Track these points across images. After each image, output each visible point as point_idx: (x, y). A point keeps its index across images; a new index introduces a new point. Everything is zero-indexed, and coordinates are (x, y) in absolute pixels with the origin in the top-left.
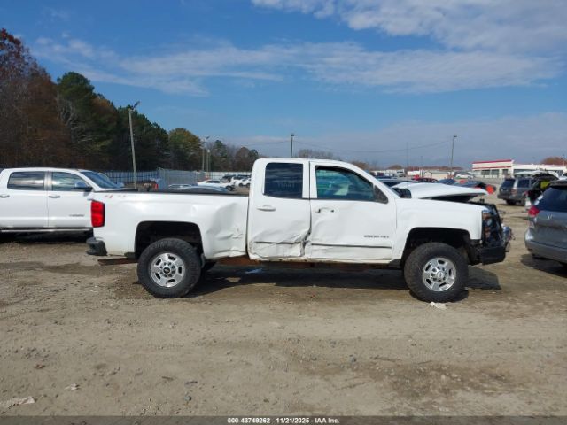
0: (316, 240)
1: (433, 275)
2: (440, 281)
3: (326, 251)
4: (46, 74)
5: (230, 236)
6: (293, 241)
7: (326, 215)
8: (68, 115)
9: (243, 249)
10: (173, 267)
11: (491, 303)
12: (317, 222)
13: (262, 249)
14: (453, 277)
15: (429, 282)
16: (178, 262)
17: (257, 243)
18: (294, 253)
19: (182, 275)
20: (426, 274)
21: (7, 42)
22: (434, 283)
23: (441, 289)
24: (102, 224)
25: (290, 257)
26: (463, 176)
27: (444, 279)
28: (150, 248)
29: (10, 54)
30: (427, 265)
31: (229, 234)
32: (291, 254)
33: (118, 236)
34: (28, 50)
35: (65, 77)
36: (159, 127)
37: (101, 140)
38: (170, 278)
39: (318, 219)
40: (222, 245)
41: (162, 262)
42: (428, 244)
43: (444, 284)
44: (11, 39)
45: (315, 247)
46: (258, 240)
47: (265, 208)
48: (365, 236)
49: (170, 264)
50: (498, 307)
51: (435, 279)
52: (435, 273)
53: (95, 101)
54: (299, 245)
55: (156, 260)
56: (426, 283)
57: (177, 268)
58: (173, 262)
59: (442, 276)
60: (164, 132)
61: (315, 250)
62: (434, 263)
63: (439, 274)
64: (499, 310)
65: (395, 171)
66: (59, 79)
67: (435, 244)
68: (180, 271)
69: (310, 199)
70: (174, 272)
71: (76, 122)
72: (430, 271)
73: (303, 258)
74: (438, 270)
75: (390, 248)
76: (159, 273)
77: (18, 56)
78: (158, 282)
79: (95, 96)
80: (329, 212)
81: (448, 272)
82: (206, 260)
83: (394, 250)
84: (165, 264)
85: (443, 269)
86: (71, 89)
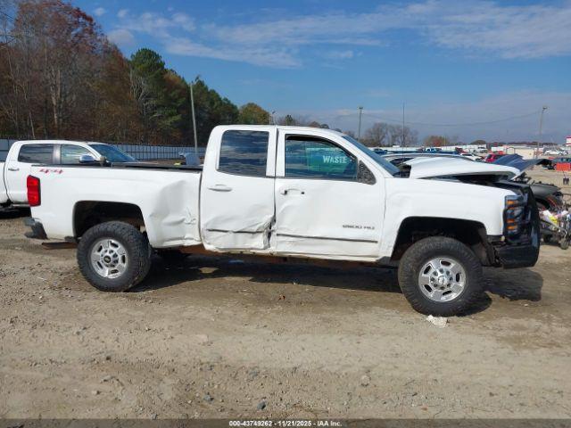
0: (281, 229)
1: (433, 279)
2: (442, 288)
3: (295, 244)
4: (118, 51)
5: (182, 221)
6: (255, 229)
7: (295, 197)
8: (140, 91)
9: (197, 238)
10: (115, 256)
11: (515, 321)
12: (283, 207)
13: (218, 238)
14: (462, 284)
15: (429, 288)
16: (120, 250)
17: (210, 230)
18: (257, 244)
19: (125, 265)
20: (424, 278)
21: (81, 19)
22: (434, 290)
23: (444, 299)
24: (38, 203)
25: (252, 249)
26: (554, 153)
27: (449, 285)
28: (90, 232)
29: (84, 31)
30: (425, 267)
31: (181, 218)
32: (253, 246)
33: (56, 217)
34: (100, 27)
35: (139, 53)
36: (229, 102)
37: (171, 115)
38: (113, 269)
39: (285, 203)
40: (173, 232)
41: (103, 250)
42: (429, 239)
43: (449, 292)
44: (85, 16)
45: (281, 238)
46: (209, 227)
47: (218, 188)
48: (344, 226)
49: (112, 251)
50: (523, 328)
51: (436, 286)
52: (436, 278)
53: (165, 76)
54: (261, 235)
55: (96, 247)
56: (423, 290)
57: (120, 257)
58: (115, 250)
59: (446, 282)
60: (234, 107)
61: (282, 242)
62: (434, 264)
63: (442, 279)
64: (521, 333)
65: (476, 147)
66: (132, 56)
67: (437, 239)
68: (124, 261)
69: (275, 177)
70: (117, 261)
71: (148, 97)
72: (430, 275)
73: (267, 251)
74: (440, 274)
75: (376, 242)
76: (100, 261)
77: (91, 32)
78: (100, 272)
79: (166, 71)
80: (299, 195)
81: (454, 278)
82: (153, 249)
83: (382, 246)
84: (106, 251)
85: (448, 273)
86: (143, 65)
